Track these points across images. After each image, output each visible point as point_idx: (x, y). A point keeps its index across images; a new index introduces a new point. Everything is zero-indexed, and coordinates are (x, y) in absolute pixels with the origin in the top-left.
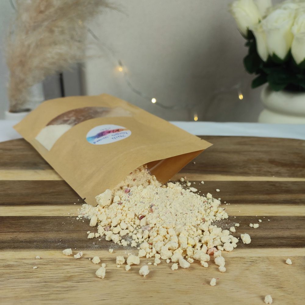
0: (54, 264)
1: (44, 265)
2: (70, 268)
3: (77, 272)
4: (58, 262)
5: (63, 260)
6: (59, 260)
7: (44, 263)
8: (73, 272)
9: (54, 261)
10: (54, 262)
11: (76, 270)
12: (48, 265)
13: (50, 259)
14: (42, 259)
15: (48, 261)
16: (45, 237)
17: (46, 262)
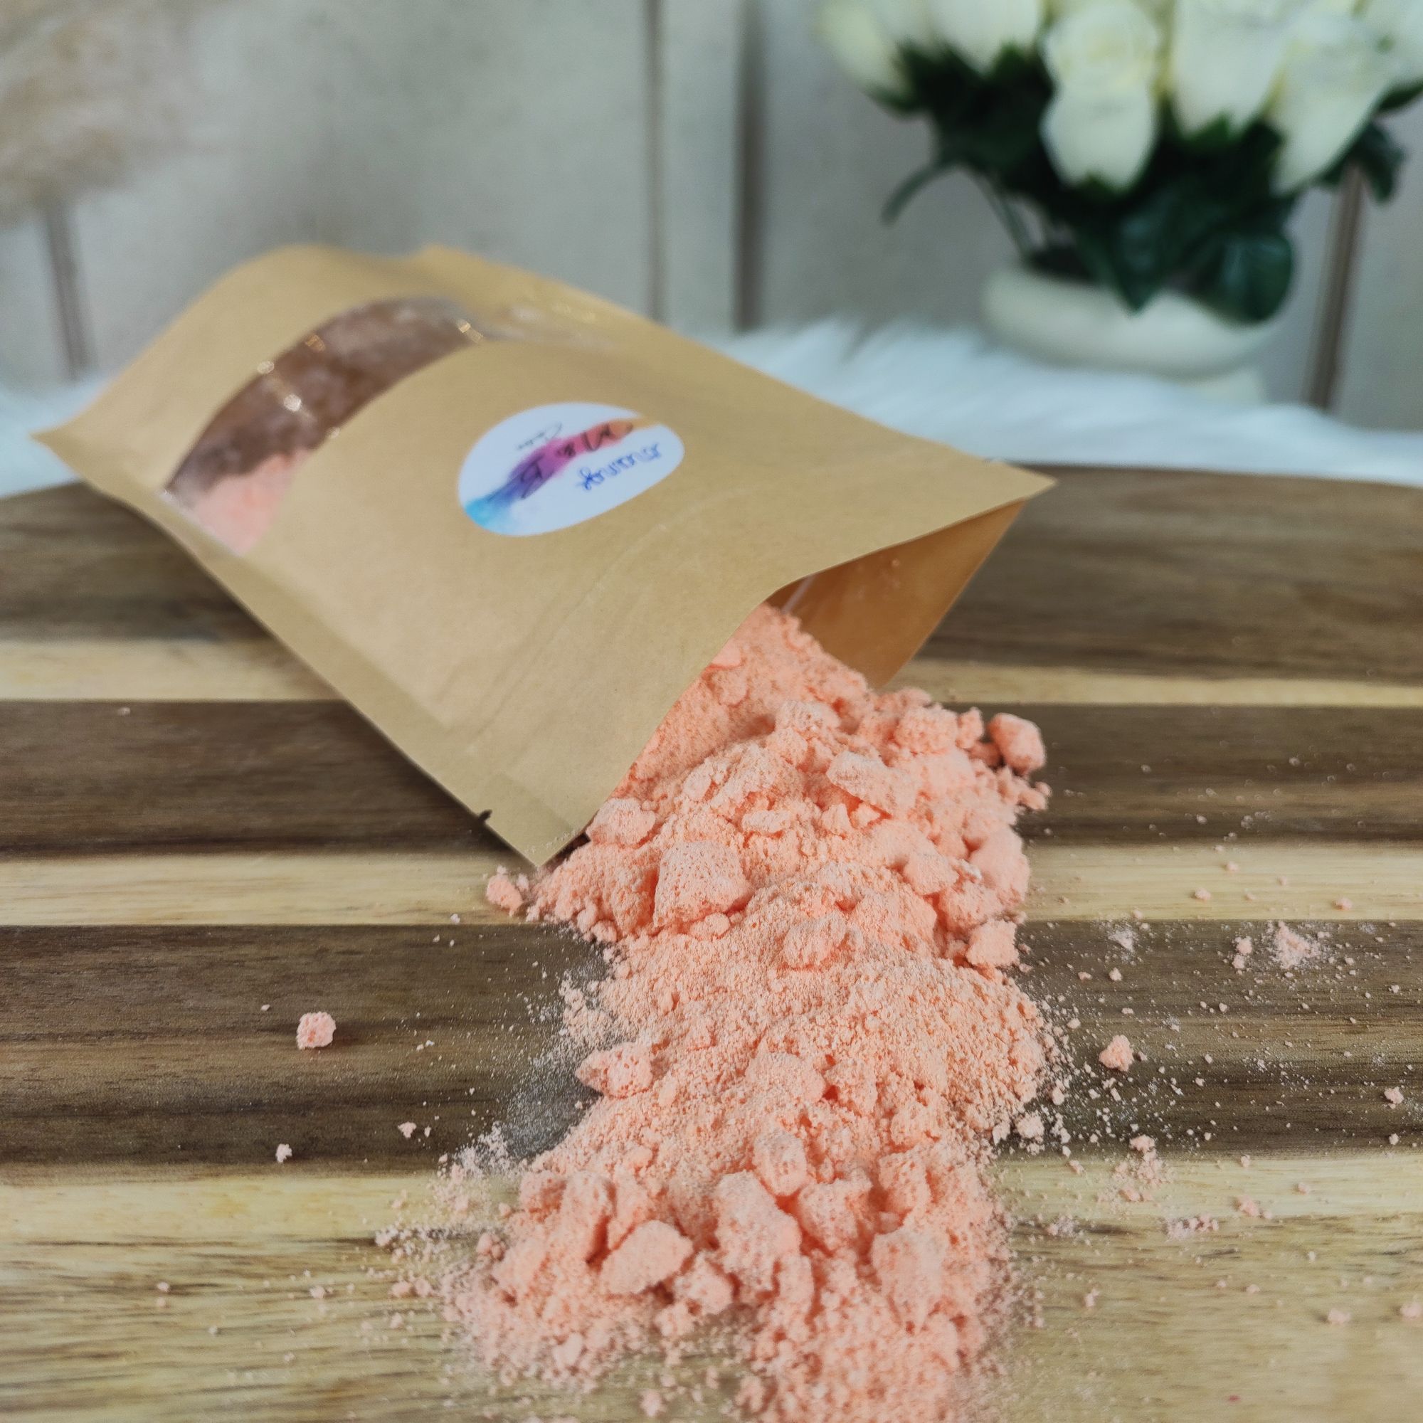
0: (239, 1283)
5: (294, 1249)
6: (271, 1250)
8: (354, 1355)
9: (243, 1260)
10: (242, 1265)
12: (206, 1290)
13: (217, 1244)
14: (173, 1245)
15: (206, 1256)
16: (196, 1076)
17: (191, 1272)
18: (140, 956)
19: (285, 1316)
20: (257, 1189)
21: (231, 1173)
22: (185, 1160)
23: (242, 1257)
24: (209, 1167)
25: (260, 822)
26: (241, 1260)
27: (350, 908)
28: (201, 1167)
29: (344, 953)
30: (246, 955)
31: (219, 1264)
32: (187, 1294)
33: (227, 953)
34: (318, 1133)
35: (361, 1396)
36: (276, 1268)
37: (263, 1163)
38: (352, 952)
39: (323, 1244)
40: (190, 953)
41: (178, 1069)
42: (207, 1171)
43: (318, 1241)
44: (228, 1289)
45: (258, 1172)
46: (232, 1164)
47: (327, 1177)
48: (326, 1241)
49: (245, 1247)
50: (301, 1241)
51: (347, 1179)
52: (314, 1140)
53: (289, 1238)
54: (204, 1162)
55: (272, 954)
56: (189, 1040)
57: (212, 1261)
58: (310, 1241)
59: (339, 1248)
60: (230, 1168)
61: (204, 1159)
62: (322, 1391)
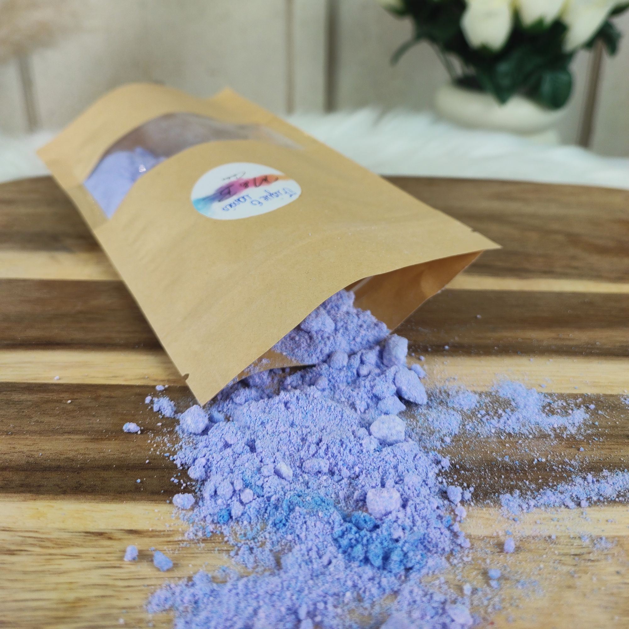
0: (38, 550)
1: (11, 553)
2: (79, 570)
3: (95, 586)
4: (49, 544)
5: (65, 535)
6: (55, 535)
7: (13, 547)
8: (85, 586)
9: (42, 540)
10: (41, 542)
11: (95, 577)
12: (23, 553)
13: (31, 531)
14: (11, 531)
15: (25, 537)
16: (33, 453)
17: (17, 544)
18: (16, 397)
19: (56, 567)
20: (52, 507)
21: (42, 499)
22: (23, 492)
23: (40, 538)
24: (32, 496)
25: (78, 335)
26: (40, 540)
27: (113, 377)
28: (29, 495)
29: (107, 397)
30: (63, 397)
31: (30, 541)
32: (14, 554)
33: (55, 396)
34: (82, 482)
35: (85, 606)
36: (56, 544)
37: (57, 495)
38: (111, 397)
39: (78, 534)
40: (38, 396)
41: (25, 449)
42: (31, 498)
43: (76, 532)
44: (33, 553)
45: (54, 499)
46: (42, 494)
47: (85, 502)
48: (80, 532)
49: (43, 533)
50: (68, 532)
51: (93, 504)
52: (81, 485)
53: (64, 530)
54: (30, 493)
55: (75, 397)
56: (32, 436)
57: (28, 539)
58: (72, 532)
59: (85, 536)
60: (41, 496)
61: (30, 492)
62: (69, 603)
